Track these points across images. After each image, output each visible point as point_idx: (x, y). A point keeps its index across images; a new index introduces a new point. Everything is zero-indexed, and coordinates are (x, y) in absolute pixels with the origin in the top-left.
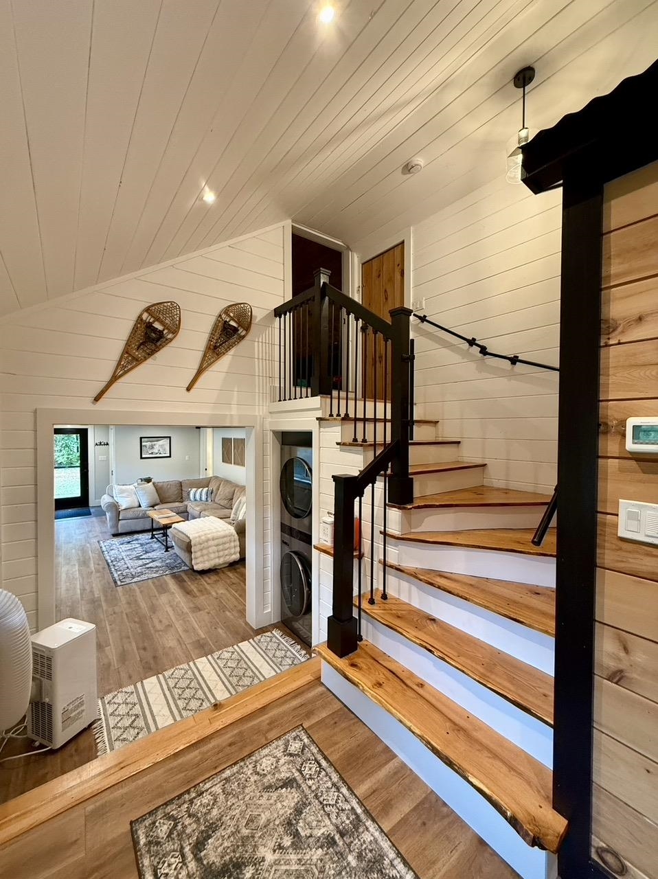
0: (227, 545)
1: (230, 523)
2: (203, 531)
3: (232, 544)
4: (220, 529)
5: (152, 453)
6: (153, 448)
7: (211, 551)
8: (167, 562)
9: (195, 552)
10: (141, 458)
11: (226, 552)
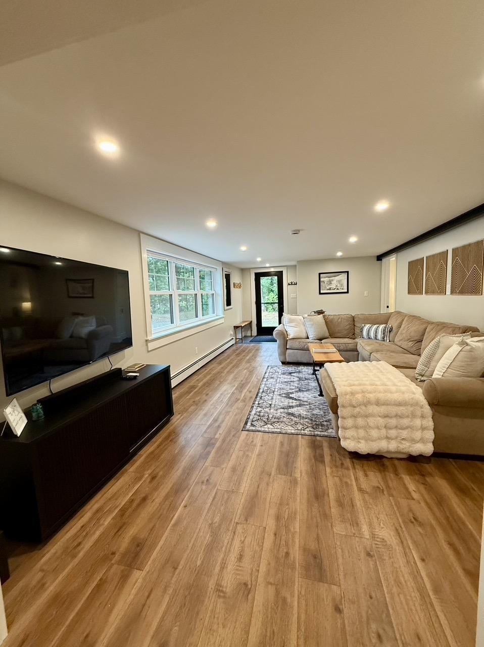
0: (405, 422)
1: (414, 379)
2: (360, 385)
3: (418, 422)
4: (393, 388)
5: (330, 289)
6: (331, 283)
7: (371, 424)
8: (315, 412)
9: (343, 418)
10: (320, 293)
11: (404, 433)
